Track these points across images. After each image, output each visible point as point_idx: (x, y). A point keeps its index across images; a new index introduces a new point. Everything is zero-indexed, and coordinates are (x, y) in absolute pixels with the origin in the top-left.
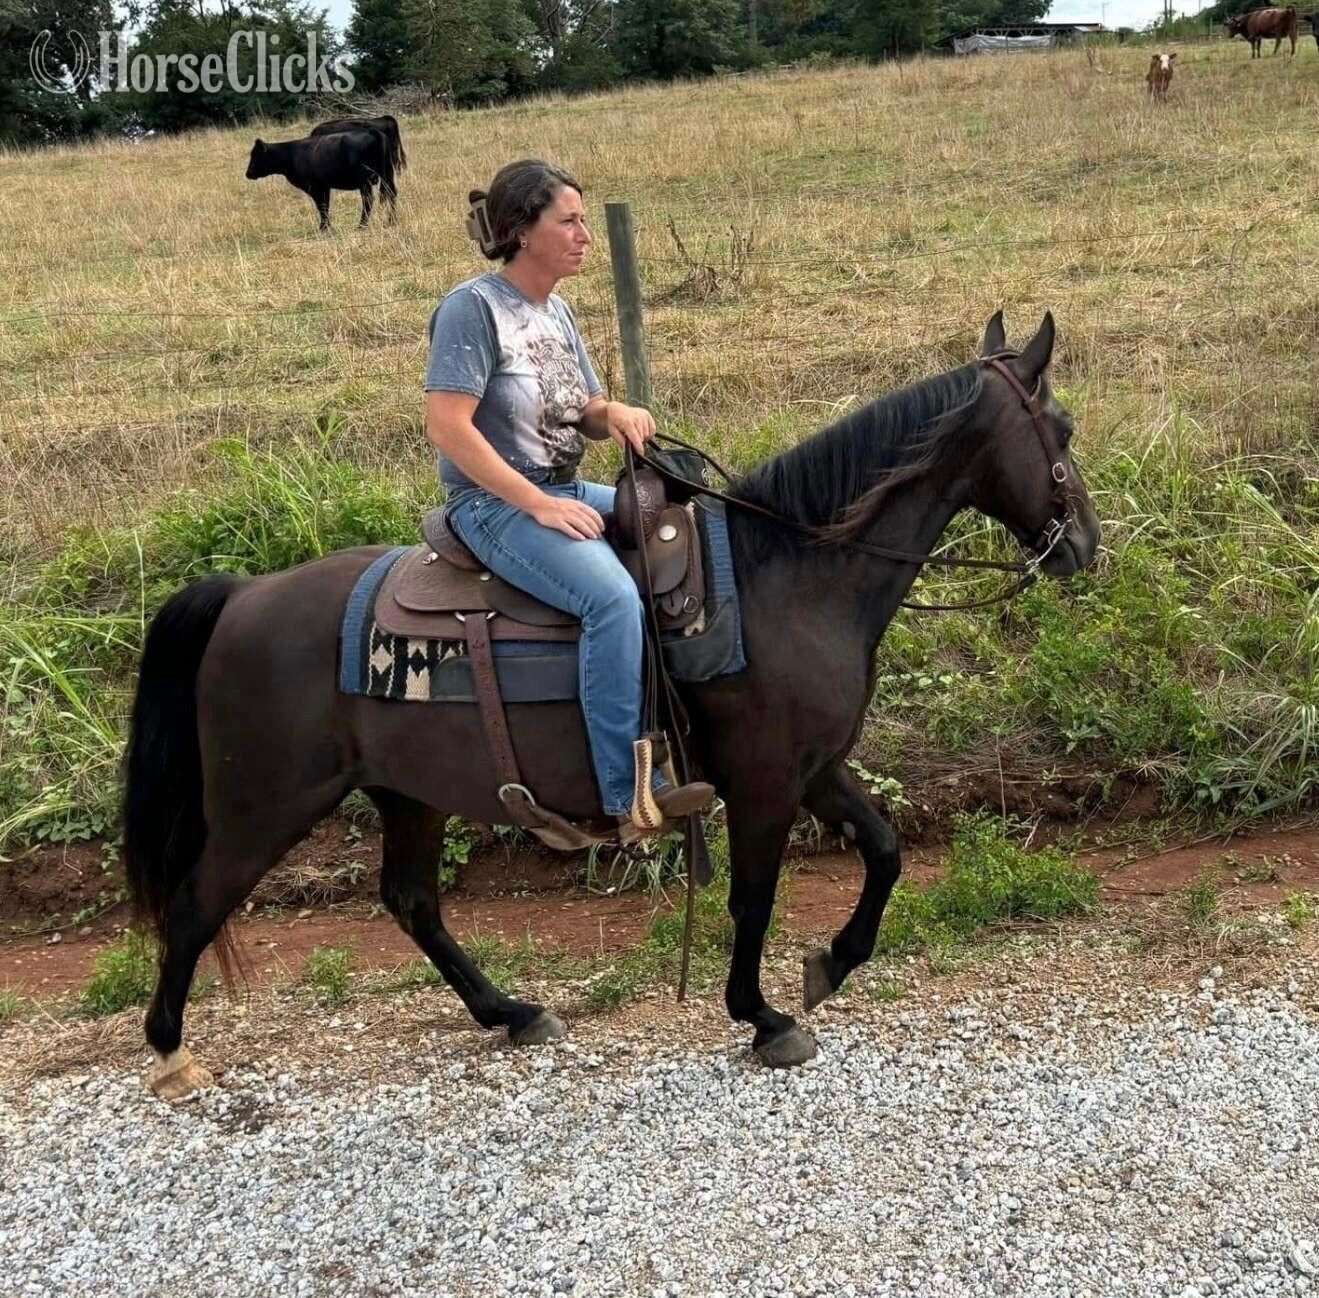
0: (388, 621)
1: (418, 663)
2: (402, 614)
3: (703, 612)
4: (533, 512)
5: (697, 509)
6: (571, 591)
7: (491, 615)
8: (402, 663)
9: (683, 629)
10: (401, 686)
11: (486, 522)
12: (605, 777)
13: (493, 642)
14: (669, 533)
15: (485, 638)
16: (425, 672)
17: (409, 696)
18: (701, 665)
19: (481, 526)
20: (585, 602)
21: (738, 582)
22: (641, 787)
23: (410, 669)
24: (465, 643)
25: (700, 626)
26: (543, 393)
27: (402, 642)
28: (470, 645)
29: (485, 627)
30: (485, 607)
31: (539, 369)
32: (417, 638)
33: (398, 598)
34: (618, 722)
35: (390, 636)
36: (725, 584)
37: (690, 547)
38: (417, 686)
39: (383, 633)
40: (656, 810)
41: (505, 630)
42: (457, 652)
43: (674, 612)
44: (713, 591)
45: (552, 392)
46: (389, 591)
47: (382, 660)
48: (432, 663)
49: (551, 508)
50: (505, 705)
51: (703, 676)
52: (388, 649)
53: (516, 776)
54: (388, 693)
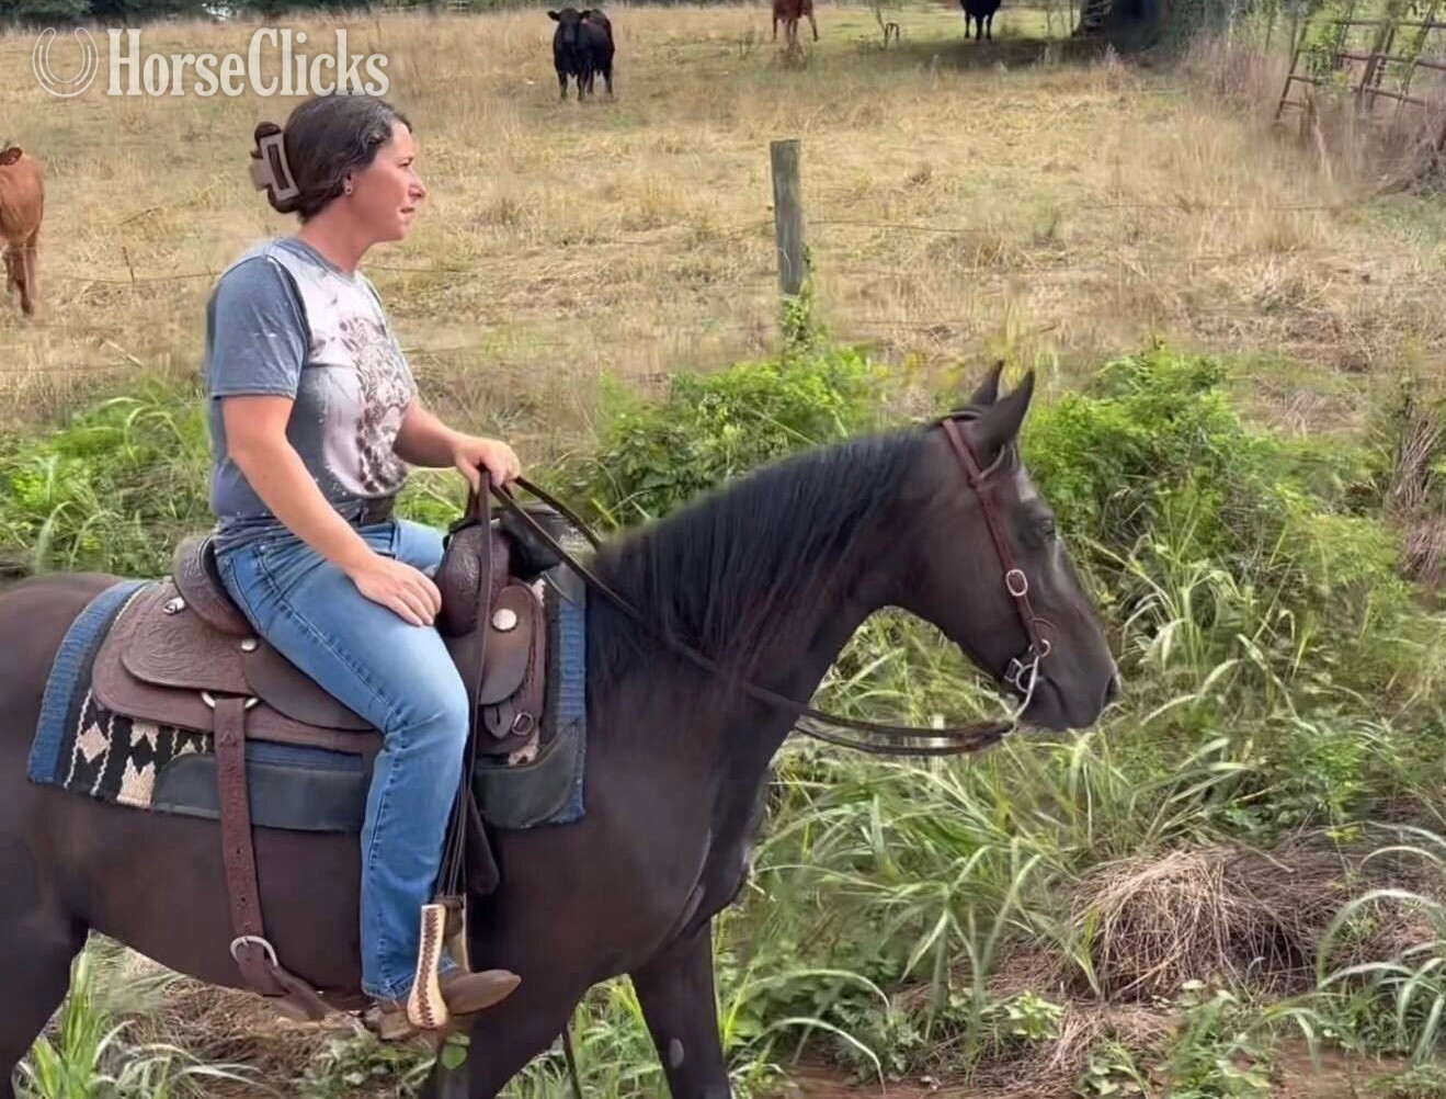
0: (108, 690)
1: (142, 755)
2: (129, 684)
3: (537, 734)
4: (352, 573)
5: (549, 591)
6: (381, 692)
7: (252, 702)
8: (121, 751)
9: (507, 756)
10: (113, 781)
11: (272, 575)
12: (373, 947)
13: (248, 740)
14: (506, 619)
15: (239, 734)
16: (150, 768)
17: (123, 797)
18: (524, 807)
19: (265, 579)
20: (398, 712)
21: (588, 701)
22: (425, 971)
23: (130, 761)
24: (211, 735)
25: (530, 753)
26: (364, 389)
27: (125, 723)
28: (218, 740)
29: (240, 720)
30: (245, 691)
31: (356, 356)
32: (146, 721)
33: (125, 661)
34: (407, 879)
35: (108, 712)
36: (571, 702)
37: (533, 643)
38: (136, 786)
39: (100, 708)
40: (442, 1004)
41: (266, 726)
42: (199, 748)
43: (500, 732)
44: (555, 708)
45: (373, 387)
46: (114, 648)
47: (92, 743)
48: (161, 758)
49: (377, 572)
50: (253, 827)
51: (524, 822)
52: (105, 732)
53: (258, 926)
54: (95, 789)
